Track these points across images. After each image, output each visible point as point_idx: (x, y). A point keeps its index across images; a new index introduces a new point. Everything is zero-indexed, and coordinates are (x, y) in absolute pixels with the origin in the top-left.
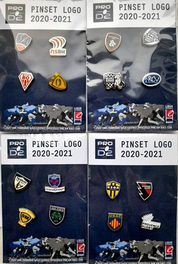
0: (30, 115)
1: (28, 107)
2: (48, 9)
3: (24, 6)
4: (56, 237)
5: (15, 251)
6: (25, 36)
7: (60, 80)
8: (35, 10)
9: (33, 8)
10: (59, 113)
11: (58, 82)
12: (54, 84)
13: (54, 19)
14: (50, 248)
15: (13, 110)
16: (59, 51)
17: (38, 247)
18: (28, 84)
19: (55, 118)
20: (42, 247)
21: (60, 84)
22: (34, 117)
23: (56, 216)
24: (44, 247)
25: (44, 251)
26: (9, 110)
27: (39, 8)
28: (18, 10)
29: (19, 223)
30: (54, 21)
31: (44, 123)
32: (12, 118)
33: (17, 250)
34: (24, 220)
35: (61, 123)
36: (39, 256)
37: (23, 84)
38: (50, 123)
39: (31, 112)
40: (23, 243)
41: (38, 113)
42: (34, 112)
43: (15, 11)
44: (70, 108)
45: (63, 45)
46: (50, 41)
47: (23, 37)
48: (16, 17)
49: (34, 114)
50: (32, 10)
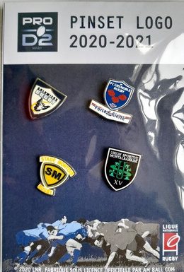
4: (118, 219)
5: (28, 249)
14: (105, 243)
17: (79, 241)
20: (87, 242)
23: (120, 172)
24: (92, 240)
25: (91, 251)
29: (40, 187)
33: (34, 248)
34: (51, 180)
36: (81, 260)
40: (46, 233)
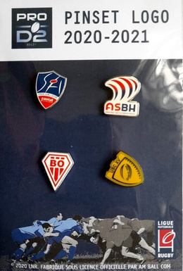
0: (67, 239)
1: (61, 224)
2: (100, 16)
3: (49, 11)
6: (53, 76)
7: (128, 167)
8: (74, 18)
9: (68, 16)
10: (126, 235)
11: (125, 171)
12: (118, 176)
13: (112, 37)
15: (30, 230)
16: (125, 107)
18: (62, 178)
19: (118, 245)
21: (130, 175)
22: (75, 243)
26: (23, 230)
27: (81, 15)
28: (36, 20)
30: (113, 41)
31: (96, 256)
32: (29, 245)
35: (131, 255)
37: (51, 176)
38: (107, 255)
39: (68, 233)
41: (83, 234)
42: (75, 233)
43: (31, 23)
44: (150, 223)
45: (134, 93)
46: (107, 84)
47: (48, 79)
48: (34, 34)
49: (75, 238)
50: (67, 18)
